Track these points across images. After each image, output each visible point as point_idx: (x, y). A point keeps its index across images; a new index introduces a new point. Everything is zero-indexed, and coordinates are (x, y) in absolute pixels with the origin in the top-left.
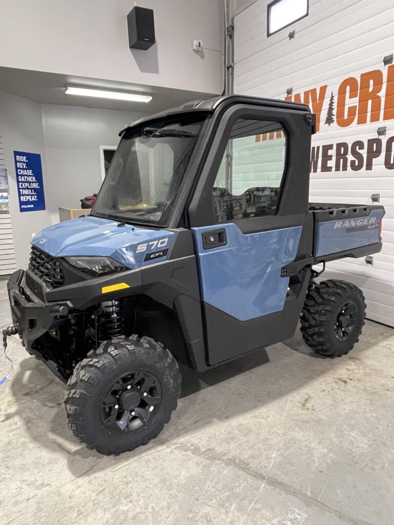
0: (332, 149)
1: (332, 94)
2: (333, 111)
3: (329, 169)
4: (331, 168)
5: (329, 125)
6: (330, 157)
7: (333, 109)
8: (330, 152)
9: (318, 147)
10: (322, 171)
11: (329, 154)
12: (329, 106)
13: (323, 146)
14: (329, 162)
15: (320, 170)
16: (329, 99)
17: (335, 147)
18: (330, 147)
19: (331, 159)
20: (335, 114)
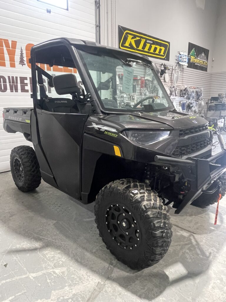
0: (27, 79)
1: (21, 48)
2: (24, 58)
3: (27, 91)
4: (28, 90)
5: (23, 66)
6: (27, 84)
7: (24, 57)
8: (26, 81)
9: (17, 78)
10: (22, 92)
11: (25, 82)
12: (20, 55)
13: (20, 77)
14: (26, 87)
15: (20, 91)
16: (20, 50)
17: (28, 79)
18: (26, 78)
19: (27, 86)
20: (26, 61)
